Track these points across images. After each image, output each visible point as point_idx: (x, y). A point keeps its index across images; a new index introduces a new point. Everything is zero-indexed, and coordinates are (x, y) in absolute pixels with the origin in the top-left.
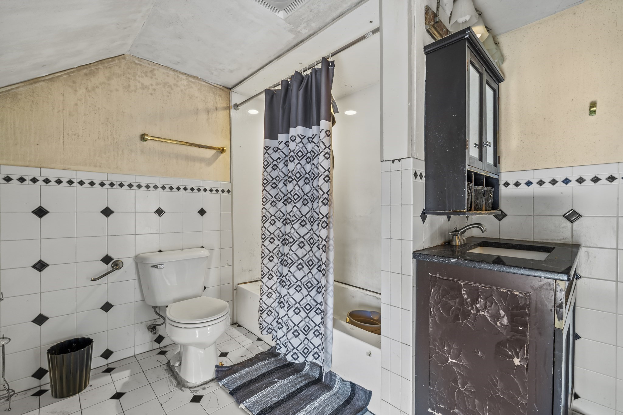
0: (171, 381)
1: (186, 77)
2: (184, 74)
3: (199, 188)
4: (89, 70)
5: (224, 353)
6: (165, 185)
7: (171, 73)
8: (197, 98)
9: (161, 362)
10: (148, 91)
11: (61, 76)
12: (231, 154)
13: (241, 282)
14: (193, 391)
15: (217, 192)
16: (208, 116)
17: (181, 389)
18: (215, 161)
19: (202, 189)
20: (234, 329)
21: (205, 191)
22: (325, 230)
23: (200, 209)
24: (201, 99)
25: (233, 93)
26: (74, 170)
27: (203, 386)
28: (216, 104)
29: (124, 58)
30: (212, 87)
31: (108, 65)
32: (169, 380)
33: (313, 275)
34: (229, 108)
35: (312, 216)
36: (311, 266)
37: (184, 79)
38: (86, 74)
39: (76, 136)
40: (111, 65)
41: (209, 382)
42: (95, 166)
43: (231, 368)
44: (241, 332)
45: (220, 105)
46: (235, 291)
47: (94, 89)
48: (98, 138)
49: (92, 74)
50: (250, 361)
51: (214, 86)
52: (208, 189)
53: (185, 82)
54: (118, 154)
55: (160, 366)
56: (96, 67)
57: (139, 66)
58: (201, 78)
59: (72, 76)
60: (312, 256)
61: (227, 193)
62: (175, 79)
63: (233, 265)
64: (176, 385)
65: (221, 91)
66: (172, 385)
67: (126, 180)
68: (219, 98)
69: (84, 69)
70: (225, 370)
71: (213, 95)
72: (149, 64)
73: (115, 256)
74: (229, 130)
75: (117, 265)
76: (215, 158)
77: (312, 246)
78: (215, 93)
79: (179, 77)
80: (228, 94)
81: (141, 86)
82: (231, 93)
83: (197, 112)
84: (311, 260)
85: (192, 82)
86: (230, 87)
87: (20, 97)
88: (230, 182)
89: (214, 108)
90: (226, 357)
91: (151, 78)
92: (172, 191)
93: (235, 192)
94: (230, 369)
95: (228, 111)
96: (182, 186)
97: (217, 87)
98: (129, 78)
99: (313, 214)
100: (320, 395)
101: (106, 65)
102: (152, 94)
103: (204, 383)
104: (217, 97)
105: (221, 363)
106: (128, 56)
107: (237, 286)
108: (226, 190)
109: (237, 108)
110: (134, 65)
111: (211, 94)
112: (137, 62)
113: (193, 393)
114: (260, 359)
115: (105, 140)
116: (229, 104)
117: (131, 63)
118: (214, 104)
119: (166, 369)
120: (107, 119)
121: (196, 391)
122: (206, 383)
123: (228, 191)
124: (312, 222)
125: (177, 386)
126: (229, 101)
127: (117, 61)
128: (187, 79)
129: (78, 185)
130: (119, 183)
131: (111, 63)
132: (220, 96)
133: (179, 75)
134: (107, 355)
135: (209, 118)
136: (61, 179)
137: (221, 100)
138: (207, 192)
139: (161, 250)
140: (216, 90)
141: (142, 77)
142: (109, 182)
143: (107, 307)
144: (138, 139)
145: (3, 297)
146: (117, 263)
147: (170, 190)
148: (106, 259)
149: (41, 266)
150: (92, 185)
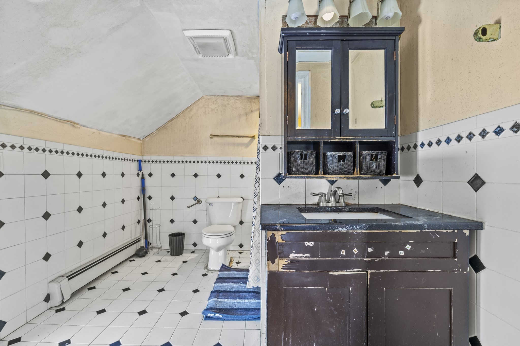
2: (232, 96)
3: (240, 162)
5: (239, 262)
6: (221, 161)
7: (226, 98)
8: (240, 108)
10: (214, 112)
11: (180, 115)
15: (252, 164)
17: (205, 269)
18: (251, 144)
19: (242, 162)
21: (244, 164)
23: (241, 174)
24: (242, 108)
26: (184, 156)
27: (212, 271)
28: (252, 108)
29: (204, 98)
30: (249, 99)
34: (259, 109)
38: (189, 111)
39: (185, 140)
41: (215, 271)
42: (192, 153)
47: (192, 117)
49: (191, 110)
51: (250, 97)
52: (246, 162)
53: (233, 101)
56: (193, 107)
57: (210, 100)
58: (241, 95)
59: (184, 113)
62: (227, 101)
64: (205, 266)
66: (203, 266)
67: (204, 160)
71: (250, 103)
72: (215, 97)
73: (199, 198)
75: (199, 202)
76: (251, 142)
81: (211, 110)
83: (239, 116)
85: (237, 100)
87: (168, 127)
89: (251, 111)
91: (216, 104)
96: (231, 161)
97: (252, 98)
98: (206, 108)
100: (251, 298)
101: (196, 104)
102: (216, 113)
104: (253, 104)
106: (205, 96)
110: (208, 100)
111: (248, 103)
112: (209, 98)
113: (206, 272)
117: (206, 99)
118: (250, 109)
120: (197, 130)
127: (201, 101)
128: (234, 99)
129: (185, 163)
130: (201, 161)
131: (198, 103)
132: (255, 102)
133: (230, 98)
134: (195, 245)
135: (247, 118)
136: (180, 161)
137: (255, 105)
138: (245, 164)
139: (219, 197)
140: (252, 100)
141: (212, 105)
142: (197, 161)
143: (195, 222)
144: (209, 137)
145: (160, 208)
146: (199, 201)
147: (224, 164)
148: (195, 198)
149: (173, 198)
150: (190, 163)
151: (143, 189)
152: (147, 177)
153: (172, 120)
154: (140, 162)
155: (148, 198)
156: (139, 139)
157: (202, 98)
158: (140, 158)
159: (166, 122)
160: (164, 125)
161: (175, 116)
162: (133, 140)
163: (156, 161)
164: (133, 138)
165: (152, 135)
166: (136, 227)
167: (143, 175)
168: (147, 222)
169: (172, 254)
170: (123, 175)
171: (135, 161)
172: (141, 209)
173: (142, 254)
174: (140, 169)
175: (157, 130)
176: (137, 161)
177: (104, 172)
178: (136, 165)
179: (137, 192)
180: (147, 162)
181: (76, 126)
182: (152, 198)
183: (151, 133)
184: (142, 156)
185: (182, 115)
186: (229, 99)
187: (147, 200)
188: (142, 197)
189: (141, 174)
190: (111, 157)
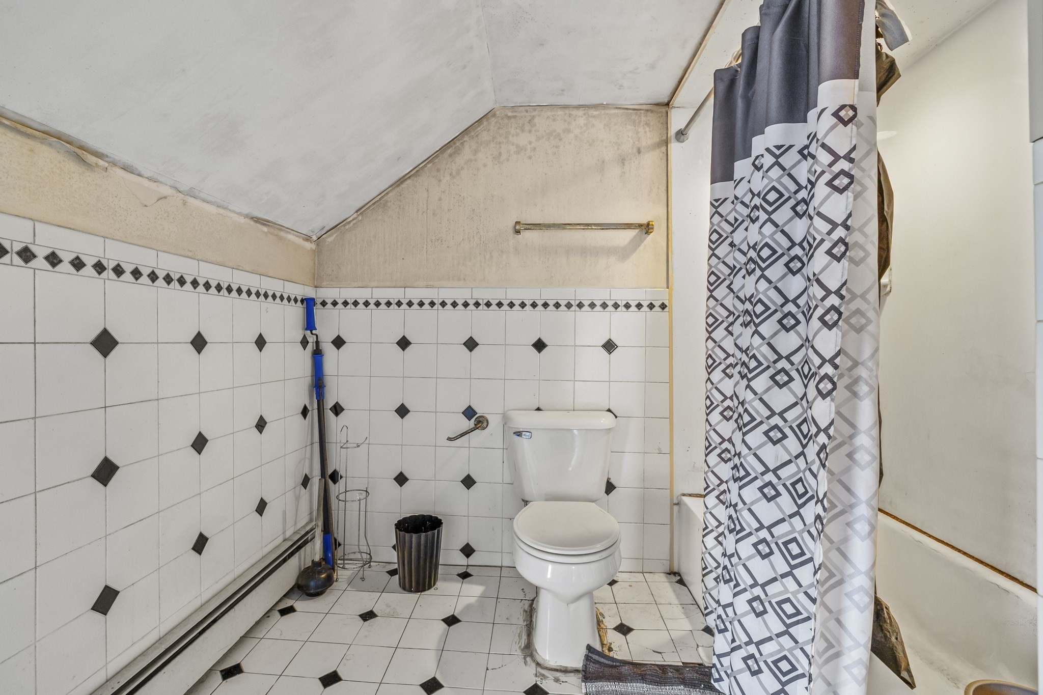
0: (520, 636)
1: (583, 112)
2: (579, 107)
3: (604, 303)
4: (454, 148)
5: (626, 626)
6: (547, 302)
7: (560, 113)
8: (602, 141)
9: (525, 594)
10: (525, 154)
11: (425, 166)
12: (670, 232)
13: (690, 493)
14: (539, 672)
15: (639, 309)
16: (623, 168)
17: (525, 658)
18: (636, 249)
19: (610, 303)
20: (667, 584)
21: (616, 308)
22: (828, 403)
23: (607, 340)
24: (610, 142)
25: (673, 110)
26: (436, 288)
27: (558, 674)
28: (639, 141)
29: (494, 115)
30: (631, 113)
31: (475, 134)
32: (519, 632)
33: (805, 525)
34: (666, 142)
35: (806, 361)
36: (800, 497)
37: (580, 115)
38: (450, 155)
39: (440, 241)
40: (478, 131)
41: (571, 672)
42: (459, 280)
43: (619, 666)
44: (678, 596)
45: (647, 143)
46: (676, 508)
47: (458, 173)
48: (463, 239)
49: (458, 151)
50: (663, 670)
51: (634, 109)
52: (622, 304)
53: (582, 121)
54: (485, 259)
55: (522, 600)
56: (461, 141)
57: (513, 120)
58: (608, 103)
59: (436, 162)
60: (805, 470)
61: (660, 310)
62: (565, 121)
63: (671, 453)
64: (523, 645)
65: (649, 114)
66: (517, 643)
67: (494, 297)
68: (644, 128)
69: (449, 148)
70: (607, 664)
71: (633, 127)
72: (527, 111)
73: (480, 411)
74: (666, 185)
75: (481, 423)
76: (635, 244)
77: (804, 442)
78: (637, 121)
79: (572, 115)
80: (664, 115)
81: (515, 149)
82: (668, 113)
83: (601, 166)
84: (800, 480)
85: (594, 117)
86: (666, 101)
87: (389, 204)
88: (668, 288)
89: (635, 150)
90: (624, 637)
91: (530, 132)
92: (559, 310)
93: (676, 307)
94: (615, 667)
95: (664, 149)
96: (575, 300)
97: (640, 110)
98: (500, 143)
99: (808, 356)
101: (473, 134)
102: (530, 158)
103: (562, 669)
104: (641, 129)
105: (611, 644)
106: (499, 110)
107: (679, 498)
108: (657, 304)
109: (682, 137)
110: (506, 121)
111: (629, 127)
112: (510, 114)
113: (537, 678)
114: (683, 679)
115: (470, 241)
116: (666, 135)
117: (502, 119)
118: (634, 143)
119: (526, 610)
120: (473, 210)
121: (544, 677)
122: (565, 671)
123: (663, 306)
124: (806, 377)
125: (522, 650)
126: (665, 129)
127: (485, 123)
128: (585, 114)
129: (440, 307)
130: (485, 301)
131: (479, 129)
132: (647, 124)
133: (572, 112)
134: (468, 551)
135: (624, 173)
136: (423, 300)
137: (650, 131)
138: (619, 309)
139: (541, 407)
140: (639, 116)
141: (517, 135)
142: (474, 301)
143: (468, 482)
144: (511, 231)
145: (367, 442)
146: (481, 419)
147: (555, 309)
148: (469, 413)
149: (402, 411)
150: (454, 307)
151: (318, 384)
152: (329, 350)
153: (402, 183)
154: (309, 304)
155: (330, 409)
156: (308, 238)
157: (490, 115)
158: (310, 293)
159: (384, 188)
160: (379, 197)
161: (411, 169)
162: (291, 237)
163: (356, 301)
164: (290, 233)
165: (344, 225)
166: (298, 498)
167: (317, 343)
168: (330, 482)
169: (407, 585)
170: (261, 342)
171: (296, 300)
172: (312, 444)
173: (317, 587)
174: (310, 324)
175: (357, 212)
176: (302, 301)
177: (199, 334)
178: (296, 312)
179: (301, 395)
180: (329, 306)
181: (92, 159)
182: (343, 410)
183: (341, 221)
184: (316, 287)
185: (429, 165)
186: (570, 115)
187: (330, 415)
188: (316, 406)
189: (311, 339)
190: (225, 286)
